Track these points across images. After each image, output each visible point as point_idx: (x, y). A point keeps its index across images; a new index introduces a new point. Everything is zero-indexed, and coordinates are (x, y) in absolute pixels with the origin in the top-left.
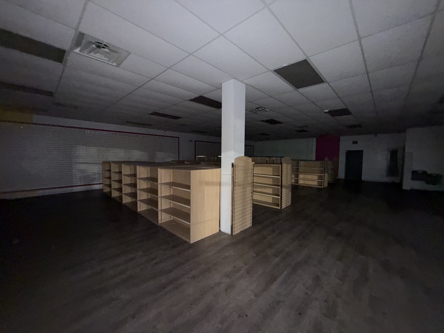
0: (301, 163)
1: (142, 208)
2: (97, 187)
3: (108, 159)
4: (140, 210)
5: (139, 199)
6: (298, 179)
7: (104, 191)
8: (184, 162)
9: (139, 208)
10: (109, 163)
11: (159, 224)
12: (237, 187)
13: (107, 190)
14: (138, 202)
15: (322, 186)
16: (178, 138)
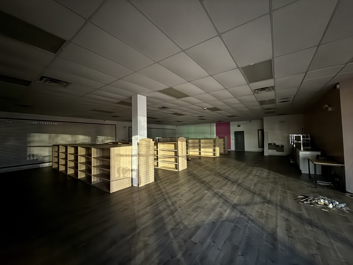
0: (202, 141)
1: (81, 176)
2: (47, 165)
3: (57, 143)
4: (80, 178)
5: (80, 170)
6: (200, 152)
7: (53, 167)
8: (118, 143)
9: (80, 176)
10: (58, 146)
11: (92, 185)
12: (141, 157)
13: (55, 166)
14: (79, 172)
15: (215, 156)
16: (116, 125)
